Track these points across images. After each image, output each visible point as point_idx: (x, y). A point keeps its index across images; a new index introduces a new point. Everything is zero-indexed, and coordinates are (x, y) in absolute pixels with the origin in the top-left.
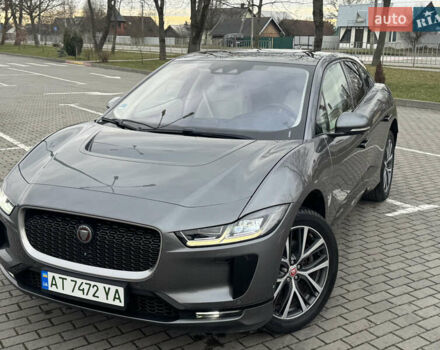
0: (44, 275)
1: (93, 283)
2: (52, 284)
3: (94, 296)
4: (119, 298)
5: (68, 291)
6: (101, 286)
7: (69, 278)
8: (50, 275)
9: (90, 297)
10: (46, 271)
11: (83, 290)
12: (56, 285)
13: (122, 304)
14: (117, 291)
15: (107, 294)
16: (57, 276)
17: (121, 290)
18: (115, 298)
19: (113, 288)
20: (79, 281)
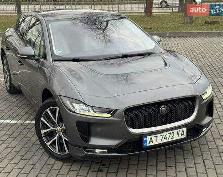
0: (145, 139)
1: (171, 132)
2: (150, 142)
3: (172, 138)
4: (184, 134)
5: (159, 142)
6: (175, 132)
7: (159, 135)
8: (149, 137)
9: (170, 139)
10: (146, 137)
11: (167, 138)
12: (152, 141)
13: (185, 136)
14: (183, 131)
15: (178, 134)
16: (152, 136)
17: (185, 130)
18: (182, 134)
19: (181, 130)
20: (164, 134)
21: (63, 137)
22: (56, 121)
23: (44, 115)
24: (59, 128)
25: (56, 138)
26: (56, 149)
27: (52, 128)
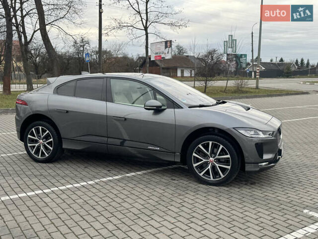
21: (217, 165)
22: (209, 154)
23: (196, 150)
24: (211, 159)
25: (209, 167)
26: (210, 178)
27: (204, 160)
